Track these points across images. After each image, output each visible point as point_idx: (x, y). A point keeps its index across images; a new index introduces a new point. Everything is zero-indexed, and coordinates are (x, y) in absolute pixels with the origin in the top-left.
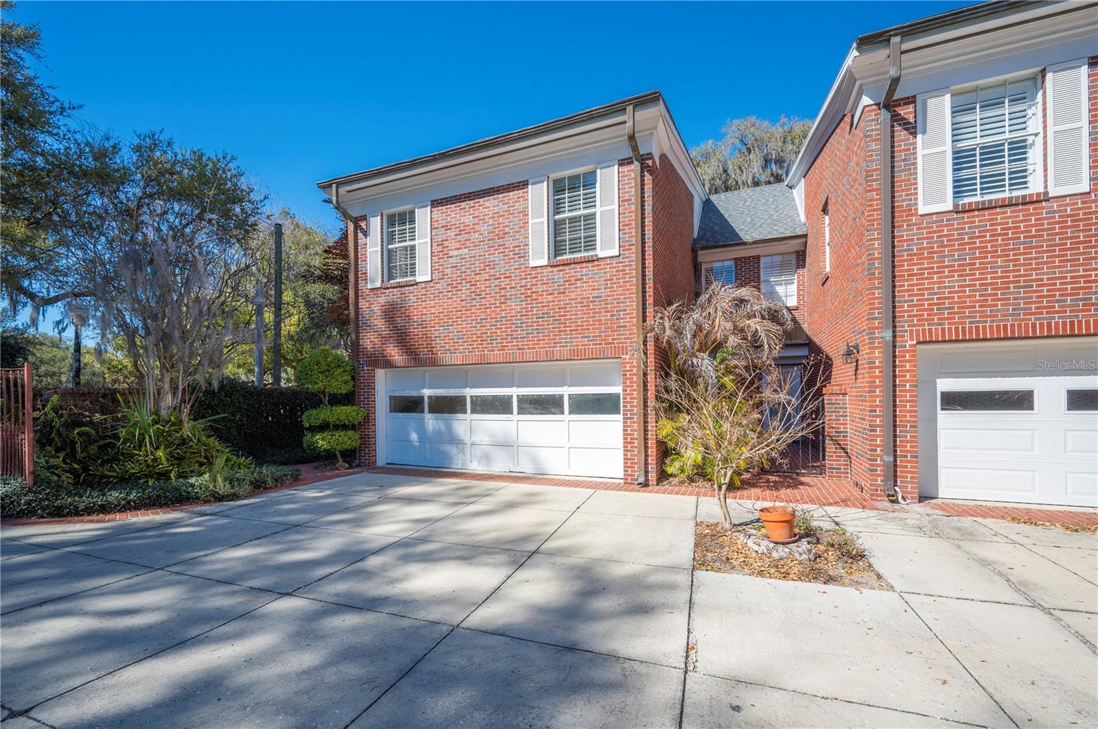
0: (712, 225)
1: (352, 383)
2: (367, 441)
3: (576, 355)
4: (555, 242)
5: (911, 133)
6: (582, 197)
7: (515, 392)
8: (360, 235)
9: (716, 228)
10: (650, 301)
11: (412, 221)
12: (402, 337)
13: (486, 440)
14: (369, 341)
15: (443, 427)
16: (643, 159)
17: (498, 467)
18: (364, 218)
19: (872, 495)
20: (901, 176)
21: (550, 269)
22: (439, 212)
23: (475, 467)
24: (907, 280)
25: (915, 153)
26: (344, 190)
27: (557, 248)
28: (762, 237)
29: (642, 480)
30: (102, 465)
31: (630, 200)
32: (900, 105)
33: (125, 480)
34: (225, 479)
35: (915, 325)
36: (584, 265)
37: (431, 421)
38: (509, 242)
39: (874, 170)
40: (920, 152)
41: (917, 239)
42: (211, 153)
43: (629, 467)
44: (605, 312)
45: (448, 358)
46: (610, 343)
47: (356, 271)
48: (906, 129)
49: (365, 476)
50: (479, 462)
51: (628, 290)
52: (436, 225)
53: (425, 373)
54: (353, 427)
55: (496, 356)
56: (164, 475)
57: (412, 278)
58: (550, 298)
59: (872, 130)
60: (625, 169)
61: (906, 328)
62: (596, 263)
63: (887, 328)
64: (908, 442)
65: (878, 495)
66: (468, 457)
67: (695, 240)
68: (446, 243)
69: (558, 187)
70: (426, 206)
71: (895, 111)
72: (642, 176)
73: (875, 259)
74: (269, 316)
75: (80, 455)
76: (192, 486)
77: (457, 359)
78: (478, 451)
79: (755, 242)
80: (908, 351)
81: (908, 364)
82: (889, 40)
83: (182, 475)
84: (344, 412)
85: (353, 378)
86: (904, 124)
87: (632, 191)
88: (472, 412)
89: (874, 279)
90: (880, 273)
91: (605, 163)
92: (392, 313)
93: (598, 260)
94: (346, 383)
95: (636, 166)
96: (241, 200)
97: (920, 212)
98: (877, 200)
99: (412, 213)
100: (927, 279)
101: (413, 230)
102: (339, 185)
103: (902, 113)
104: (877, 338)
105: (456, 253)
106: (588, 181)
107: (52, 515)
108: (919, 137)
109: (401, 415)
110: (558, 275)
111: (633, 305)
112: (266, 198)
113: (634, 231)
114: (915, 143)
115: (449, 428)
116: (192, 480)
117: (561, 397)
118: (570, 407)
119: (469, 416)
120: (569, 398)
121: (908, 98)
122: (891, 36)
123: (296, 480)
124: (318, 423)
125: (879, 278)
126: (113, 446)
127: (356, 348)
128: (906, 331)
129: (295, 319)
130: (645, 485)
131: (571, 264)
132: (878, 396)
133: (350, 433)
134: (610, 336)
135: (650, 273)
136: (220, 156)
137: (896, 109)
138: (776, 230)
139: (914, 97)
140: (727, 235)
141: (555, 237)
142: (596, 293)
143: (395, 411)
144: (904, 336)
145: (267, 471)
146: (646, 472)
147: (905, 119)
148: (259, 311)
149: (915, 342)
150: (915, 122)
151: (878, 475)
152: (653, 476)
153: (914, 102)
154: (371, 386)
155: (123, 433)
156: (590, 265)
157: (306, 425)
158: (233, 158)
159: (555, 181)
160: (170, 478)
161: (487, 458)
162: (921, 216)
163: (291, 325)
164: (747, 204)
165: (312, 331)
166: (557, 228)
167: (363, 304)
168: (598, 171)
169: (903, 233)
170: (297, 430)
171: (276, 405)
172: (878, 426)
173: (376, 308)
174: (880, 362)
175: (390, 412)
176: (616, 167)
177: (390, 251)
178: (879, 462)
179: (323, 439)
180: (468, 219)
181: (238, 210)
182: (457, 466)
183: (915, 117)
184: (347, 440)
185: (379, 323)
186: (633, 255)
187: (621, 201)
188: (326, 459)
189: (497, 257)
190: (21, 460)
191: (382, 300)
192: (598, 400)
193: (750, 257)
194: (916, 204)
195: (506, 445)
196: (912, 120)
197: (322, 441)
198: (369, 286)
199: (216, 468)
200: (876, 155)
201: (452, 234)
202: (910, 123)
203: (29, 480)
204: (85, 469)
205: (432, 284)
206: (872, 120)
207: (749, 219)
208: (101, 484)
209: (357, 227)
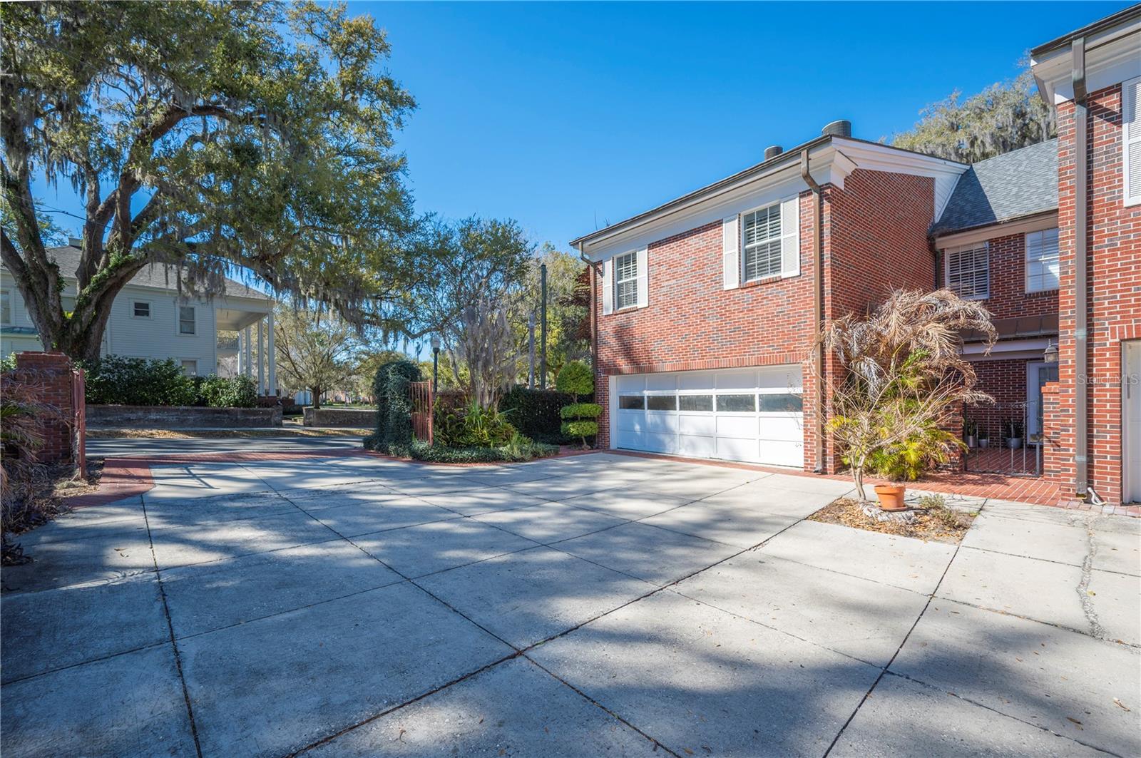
0: (962, 203)
1: (592, 387)
2: (603, 430)
3: (762, 361)
4: (746, 267)
5: (1115, 124)
6: (768, 227)
7: (714, 393)
8: (598, 275)
9: (968, 208)
10: (828, 312)
11: (634, 261)
12: (628, 351)
13: (692, 431)
14: (605, 354)
15: (658, 420)
16: (821, 190)
17: (702, 454)
18: (601, 262)
19: (1064, 495)
20: (1100, 169)
21: (741, 291)
22: (655, 253)
23: (684, 453)
24: (1108, 276)
25: (1121, 143)
26: (586, 245)
27: (747, 271)
28: (1024, 213)
29: (820, 468)
30: (459, 436)
31: (810, 226)
32: (1101, 96)
33: (469, 446)
34: (518, 449)
35: (1119, 323)
36: (770, 285)
37: (650, 416)
38: (708, 272)
39: (1067, 168)
40: (1126, 142)
41: (1121, 233)
42: (502, 219)
43: (809, 457)
44: (788, 324)
45: (660, 366)
46: (792, 351)
47: (596, 303)
48: (1107, 120)
49: (601, 454)
50: (686, 449)
51: (808, 304)
52: (651, 263)
53: (645, 377)
54: (593, 419)
55: (697, 364)
56: (486, 445)
57: (635, 306)
58: (741, 315)
59: (1066, 128)
60: (805, 200)
61: (1107, 325)
62: (780, 283)
63: (1079, 327)
64: (1107, 442)
65: (1070, 495)
66: (678, 445)
67: (935, 226)
68: (659, 277)
69: (749, 221)
70: (645, 249)
71: (1094, 103)
72: (821, 204)
73: (1068, 258)
74: (538, 333)
75: (448, 431)
76: (501, 452)
77: (667, 367)
78: (685, 440)
79: (1012, 221)
80: (1108, 350)
81: (1108, 363)
82: (1071, 43)
83: (495, 445)
84: (587, 408)
85: (594, 383)
86: (1106, 115)
87: (812, 218)
88: (681, 409)
89: (1067, 277)
90: (1073, 272)
91: (787, 197)
92: (621, 333)
93: (781, 280)
94: (588, 386)
95: (815, 196)
96: (520, 251)
97: (1125, 205)
98: (1070, 198)
99: (634, 254)
100: (1133, 273)
101: (635, 268)
102: (583, 242)
103: (1104, 104)
104: (1070, 337)
105: (666, 283)
106: (775, 213)
107: (441, 461)
108: (1125, 126)
109: (627, 410)
110: (747, 296)
111: (813, 316)
112: (535, 246)
113: (813, 254)
114: (1120, 133)
115: (664, 422)
116: (501, 449)
117: (753, 397)
118: (760, 405)
119: (678, 412)
120: (760, 398)
121: (1113, 87)
122: (1072, 40)
123: (557, 454)
124: (570, 415)
125: (1072, 277)
126: (462, 426)
127: (595, 358)
128: (1107, 329)
129: (555, 333)
130: (824, 472)
131: (758, 285)
132: (1070, 396)
133: (591, 423)
134: (792, 344)
135: (828, 289)
136: (507, 223)
137: (1097, 101)
138: (1048, 201)
139: (1120, 84)
140: (978, 214)
141: (746, 263)
142: (779, 309)
143: (624, 408)
144: (1103, 334)
145: (541, 447)
146: (824, 462)
147: (1108, 110)
148: (532, 330)
149: (1117, 340)
150: (1121, 111)
151: (1070, 475)
152: (830, 466)
153: (1120, 90)
154: (606, 388)
155: (466, 419)
156: (774, 285)
157: (563, 417)
158: (515, 222)
159: (746, 217)
160: (490, 446)
161: (693, 446)
162: (1127, 208)
163: (552, 340)
164: (1020, 169)
165: (567, 343)
166: (748, 255)
167: (600, 327)
168: (782, 204)
169: (1102, 227)
170: (558, 421)
171: (544, 402)
172: (1070, 426)
173: (610, 330)
174: (1073, 361)
175: (620, 408)
176: (797, 199)
177: (619, 286)
178: (1071, 462)
179: (573, 427)
180: (676, 256)
181: (518, 257)
182: (669, 452)
183: (1121, 105)
184: (588, 428)
185: (612, 341)
186: (813, 273)
187: (802, 228)
188: (575, 443)
189: (698, 285)
190: (428, 432)
191: (614, 323)
192: (785, 399)
193: (1009, 237)
194: (1121, 196)
195: (709, 436)
196: (1116, 109)
197: (573, 429)
198: (605, 314)
199: (513, 442)
200: (1071, 152)
201: (663, 269)
202: (1115, 113)
203: (431, 444)
204: (452, 439)
205: (649, 309)
206: (1067, 117)
207: (1015, 190)
208: (459, 447)
209: (596, 270)
